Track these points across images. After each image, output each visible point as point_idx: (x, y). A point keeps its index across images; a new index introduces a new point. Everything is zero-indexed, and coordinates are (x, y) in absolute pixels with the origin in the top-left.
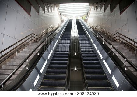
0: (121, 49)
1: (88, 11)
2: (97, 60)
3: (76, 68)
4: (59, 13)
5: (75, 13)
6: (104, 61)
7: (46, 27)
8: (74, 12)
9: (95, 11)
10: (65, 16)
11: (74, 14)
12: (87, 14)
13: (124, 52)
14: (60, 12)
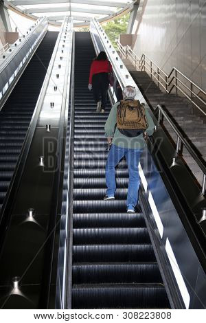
2: (144, 239)
6: (168, 248)
12: (136, 5)
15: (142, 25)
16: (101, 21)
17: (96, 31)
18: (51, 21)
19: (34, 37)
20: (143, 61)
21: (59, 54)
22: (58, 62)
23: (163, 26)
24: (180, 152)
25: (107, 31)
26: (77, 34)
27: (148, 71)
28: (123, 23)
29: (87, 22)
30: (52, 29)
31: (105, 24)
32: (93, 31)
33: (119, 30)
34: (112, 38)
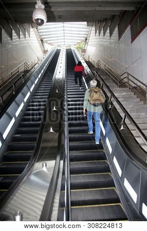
0: (128, 98)
1: (87, 35)
3: (51, 129)
4: (39, 39)
5: (65, 38)
7: (16, 65)
8: (64, 36)
9: (97, 34)
10: (49, 44)
11: (64, 40)
12: (86, 39)
13: (131, 102)
14: (40, 36)
15: (88, 46)
16: (75, 45)
17: (73, 48)
18: (58, 46)
19: (53, 51)
20: (89, 57)
21: (62, 56)
22: (61, 58)
23: (96, 46)
24: (102, 87)
25: (77, 48)
26: (67, 49)
27: (91, 61)
28: (82, 45)
29: (70, 46)
30: (59, 48)
31: (76, 46)
32: (72, 49)
33: (81, 48)
34: (79, 50)
